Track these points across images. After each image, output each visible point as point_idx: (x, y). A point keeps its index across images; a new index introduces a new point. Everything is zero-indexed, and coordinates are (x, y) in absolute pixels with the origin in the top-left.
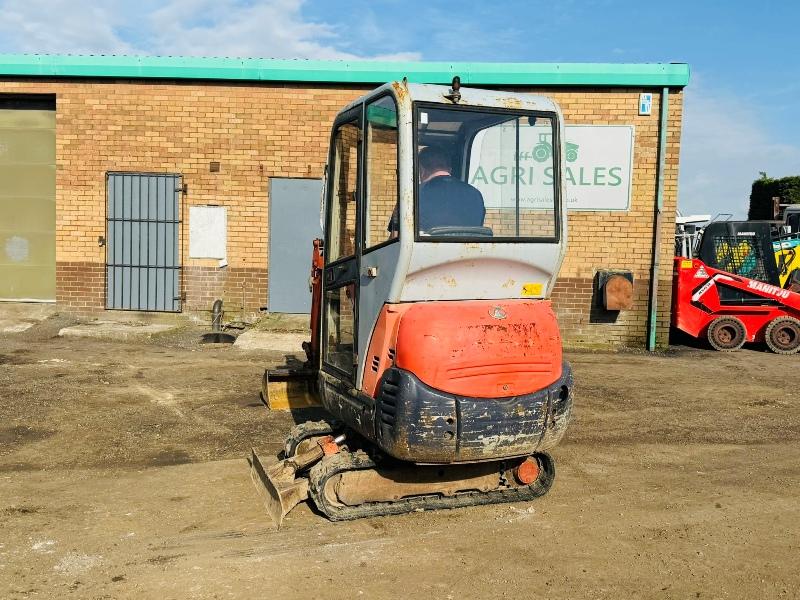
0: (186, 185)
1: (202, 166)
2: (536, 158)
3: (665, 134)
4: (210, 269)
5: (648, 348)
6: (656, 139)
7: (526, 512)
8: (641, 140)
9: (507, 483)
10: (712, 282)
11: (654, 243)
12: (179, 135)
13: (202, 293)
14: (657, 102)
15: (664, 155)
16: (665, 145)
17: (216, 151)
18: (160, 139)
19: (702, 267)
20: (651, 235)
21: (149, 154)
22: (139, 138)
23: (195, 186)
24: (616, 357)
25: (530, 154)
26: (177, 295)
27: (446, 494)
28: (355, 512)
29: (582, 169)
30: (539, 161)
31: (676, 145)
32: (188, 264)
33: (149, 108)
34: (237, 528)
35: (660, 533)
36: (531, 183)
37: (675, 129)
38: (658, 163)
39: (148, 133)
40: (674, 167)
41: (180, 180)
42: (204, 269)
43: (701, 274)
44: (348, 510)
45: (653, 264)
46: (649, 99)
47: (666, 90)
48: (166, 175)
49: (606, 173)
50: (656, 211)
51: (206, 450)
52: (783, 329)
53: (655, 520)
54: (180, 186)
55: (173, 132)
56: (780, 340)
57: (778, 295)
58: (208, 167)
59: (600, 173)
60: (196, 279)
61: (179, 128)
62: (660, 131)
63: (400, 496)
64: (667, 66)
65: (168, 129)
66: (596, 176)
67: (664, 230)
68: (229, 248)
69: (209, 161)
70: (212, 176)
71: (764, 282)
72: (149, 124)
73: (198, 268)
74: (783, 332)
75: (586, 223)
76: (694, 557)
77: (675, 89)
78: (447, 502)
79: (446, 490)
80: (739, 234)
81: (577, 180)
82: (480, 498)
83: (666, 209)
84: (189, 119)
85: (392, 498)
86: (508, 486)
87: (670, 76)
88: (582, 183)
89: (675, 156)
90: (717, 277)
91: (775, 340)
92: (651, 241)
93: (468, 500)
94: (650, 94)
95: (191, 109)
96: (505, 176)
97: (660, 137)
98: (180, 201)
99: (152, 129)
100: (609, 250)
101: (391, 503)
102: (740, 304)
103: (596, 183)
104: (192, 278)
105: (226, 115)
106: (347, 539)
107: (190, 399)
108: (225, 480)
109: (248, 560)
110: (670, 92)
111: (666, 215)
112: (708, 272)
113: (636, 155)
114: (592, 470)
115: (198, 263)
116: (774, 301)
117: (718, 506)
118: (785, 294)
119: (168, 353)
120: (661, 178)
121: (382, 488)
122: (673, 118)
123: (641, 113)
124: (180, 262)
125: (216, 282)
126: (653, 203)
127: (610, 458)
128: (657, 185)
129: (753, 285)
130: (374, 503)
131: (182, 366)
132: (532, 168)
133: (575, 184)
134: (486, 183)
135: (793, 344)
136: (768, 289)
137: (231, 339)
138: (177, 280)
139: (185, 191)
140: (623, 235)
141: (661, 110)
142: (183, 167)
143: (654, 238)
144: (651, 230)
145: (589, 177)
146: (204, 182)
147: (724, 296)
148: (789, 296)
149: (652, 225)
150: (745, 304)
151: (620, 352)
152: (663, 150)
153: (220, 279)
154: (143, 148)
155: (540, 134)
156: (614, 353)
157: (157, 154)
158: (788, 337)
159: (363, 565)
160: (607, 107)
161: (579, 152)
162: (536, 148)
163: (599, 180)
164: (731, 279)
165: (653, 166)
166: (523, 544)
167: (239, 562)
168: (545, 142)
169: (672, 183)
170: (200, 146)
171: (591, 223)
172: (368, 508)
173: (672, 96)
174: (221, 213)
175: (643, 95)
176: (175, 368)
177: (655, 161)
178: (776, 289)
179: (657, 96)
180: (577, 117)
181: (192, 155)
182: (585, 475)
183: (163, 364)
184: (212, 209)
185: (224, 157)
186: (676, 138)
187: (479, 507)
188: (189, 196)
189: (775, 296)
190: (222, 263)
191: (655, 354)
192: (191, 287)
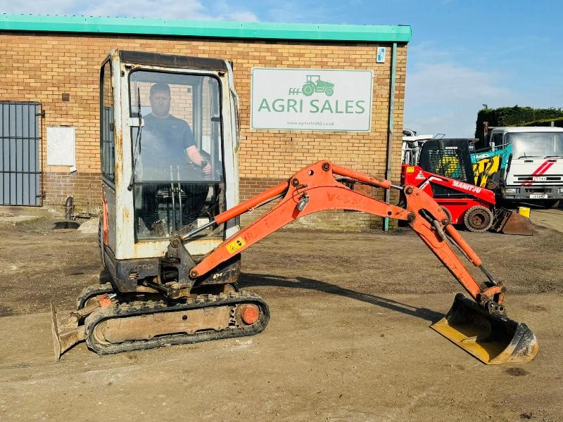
0: (44, 111)
1: (56, 97)
2: (304, 93)
3: (394, 77)
4: (63, 173)
5: (384, 229)
6: (388, 81)
7: (245, 344)
8: (378, 81)
9: (236, 324)
10: (427, 182)
11: (387, 155)
12: (38, 73)
13: (58, 192)
14: (389, 53)
15: (394, 92)
16: (394, 85)
17: (67, 85)
18: (24, 76)
19: (421, 172)
20: (385, 149)
21: (15, 88)
22: (8, 76)
23: (50, 112)
24: (359, 235)
25: (300, 90)
26: (39, 194)
27: (189, 333)
28: (117, 348)
29: (337, 102)
30: (307, 95)
31: (403, 85)
32: (47, 170)
33: (15, 53)
34: (26, 361)
35: (333, 355)
36: (301, 111)
37: (402, 73)
38: (390, 98)
39: (15, 72)
40: (401, 100)
41: (39, 107)
42: (58, 173)
43: (420, 177)
44: (113, 346)
45: (387, 170)
46: (383, 50)
47: (395, 45)
48: (29, 103)
49: (353, 104)
50: (389, 132)
51: (27, 307)
52: (477, 215)
53: (334, 346)
54: (40, 112)
55: (34, 72)
56: (475, 222)
57: (473, 191)
58: (61, 97)
59: (349, 104)
60: (53, 181)
61: (38, 68)
62: (391, 74)
63: (153, 335)
64: (395, 27)
65: (30, 69)
66: (347, 107)
67: (395, 146)
68: (78, 158)
69: (61, 93)
70: (63, 104)
71: (464, 182)
72: (15, 65)
73: (54, 173)
74: (478, 217)
75: (341, 140)
76: (349, 370)
77: (402, 44)
78: (189, 338)
79: (190, 330)
80: (447, 148)
81: (334, 110)
82: (216, 335)
83: (396, 130)
84: (46, 62)
85: (147, 337)
86: (238, 326)
87: (398, 35)
88: (337, 112)
89: (401, 92)
90: (431, 179)
91: (471, 223)
92: (385, 153)
93: (206, 336)
94: (384, 48)
95: (48, 54)
96: (283, 106)
97: (391, 79)
98: (40, 123)
99: (18, 69)
100: (356, 160)
101: (147, 340)
102: (447, 197)
103: (347, 112)
104: (50, 181)
105: (73, 59)
106: (106, 368)
107: (29, 270)
108: (31, 328)
109: (25, 383)
110: (398, 46)
111: (396, 134)
112: (425, 175)
113: (375, 92)
114: (306, 313)
115: (54, 170)
116: (470, 195)
117: (382, 336)
118: (478, 190)
119: (25, 236)
120: (391, 108)
121: (138, 330)
122: (400, 65)
123: (378, 61)
124: (40, 168)
125: (68, 183)
126: (387, 127)
127: (322, 305)
128: (389, 113)
129: (456, 184)
130: (134, 341)
131: (31, 246)
132: (301, 101)
133: (332, 112)
134: (269, 111)
135: (483, 226)
136: (466, 187)
137: (76, 226)
138: (39, 182)
139: (43, 115)
140: (366, 149)
141: (392, 59)
142: (41, 97)
143: (387, 151)
144: (385, 145)
145: (342, 108)
146: (57, 108)
147: (436, 192)
148: (481, 192)
149: (386, 142)
150: (451, 197)
151: (363, 232)
152: (393, 88)
153: (71, 181)
154: (11, 84)
155: (307, 76)
156: (358, 233)
157: (22, 88)
158: (480, 220)
159: (110, 384)
160: (354, 57)
161: (335, 89)
162: (304, 86)
163: (349, 110)
164: (440, 180)
165: (386, 100)
166: (233, 366)
167: (17, 385)
168: (311, 82)
169: (400, 112)
170: (55, 82)
171: (344, 141)
172: (129, 345)
173: (400, 49)
174: (71, 132)
175: (378, 48)
176: (25, 247)
177: (388, 96)
178: (472, 187)
179: (389, 49)
180: (333, 64)
181: (49, 89)
182: (299, 317)
183: (18, 245)
184: (64, 128)
185: (72, 89)
186: (402, 79)
187: (213, 342)
188: (47, 119)
189: (471, 191)
190: (72, 169)
191: (388, 233)
192: (50, 188)
